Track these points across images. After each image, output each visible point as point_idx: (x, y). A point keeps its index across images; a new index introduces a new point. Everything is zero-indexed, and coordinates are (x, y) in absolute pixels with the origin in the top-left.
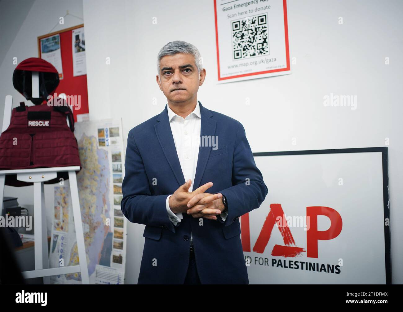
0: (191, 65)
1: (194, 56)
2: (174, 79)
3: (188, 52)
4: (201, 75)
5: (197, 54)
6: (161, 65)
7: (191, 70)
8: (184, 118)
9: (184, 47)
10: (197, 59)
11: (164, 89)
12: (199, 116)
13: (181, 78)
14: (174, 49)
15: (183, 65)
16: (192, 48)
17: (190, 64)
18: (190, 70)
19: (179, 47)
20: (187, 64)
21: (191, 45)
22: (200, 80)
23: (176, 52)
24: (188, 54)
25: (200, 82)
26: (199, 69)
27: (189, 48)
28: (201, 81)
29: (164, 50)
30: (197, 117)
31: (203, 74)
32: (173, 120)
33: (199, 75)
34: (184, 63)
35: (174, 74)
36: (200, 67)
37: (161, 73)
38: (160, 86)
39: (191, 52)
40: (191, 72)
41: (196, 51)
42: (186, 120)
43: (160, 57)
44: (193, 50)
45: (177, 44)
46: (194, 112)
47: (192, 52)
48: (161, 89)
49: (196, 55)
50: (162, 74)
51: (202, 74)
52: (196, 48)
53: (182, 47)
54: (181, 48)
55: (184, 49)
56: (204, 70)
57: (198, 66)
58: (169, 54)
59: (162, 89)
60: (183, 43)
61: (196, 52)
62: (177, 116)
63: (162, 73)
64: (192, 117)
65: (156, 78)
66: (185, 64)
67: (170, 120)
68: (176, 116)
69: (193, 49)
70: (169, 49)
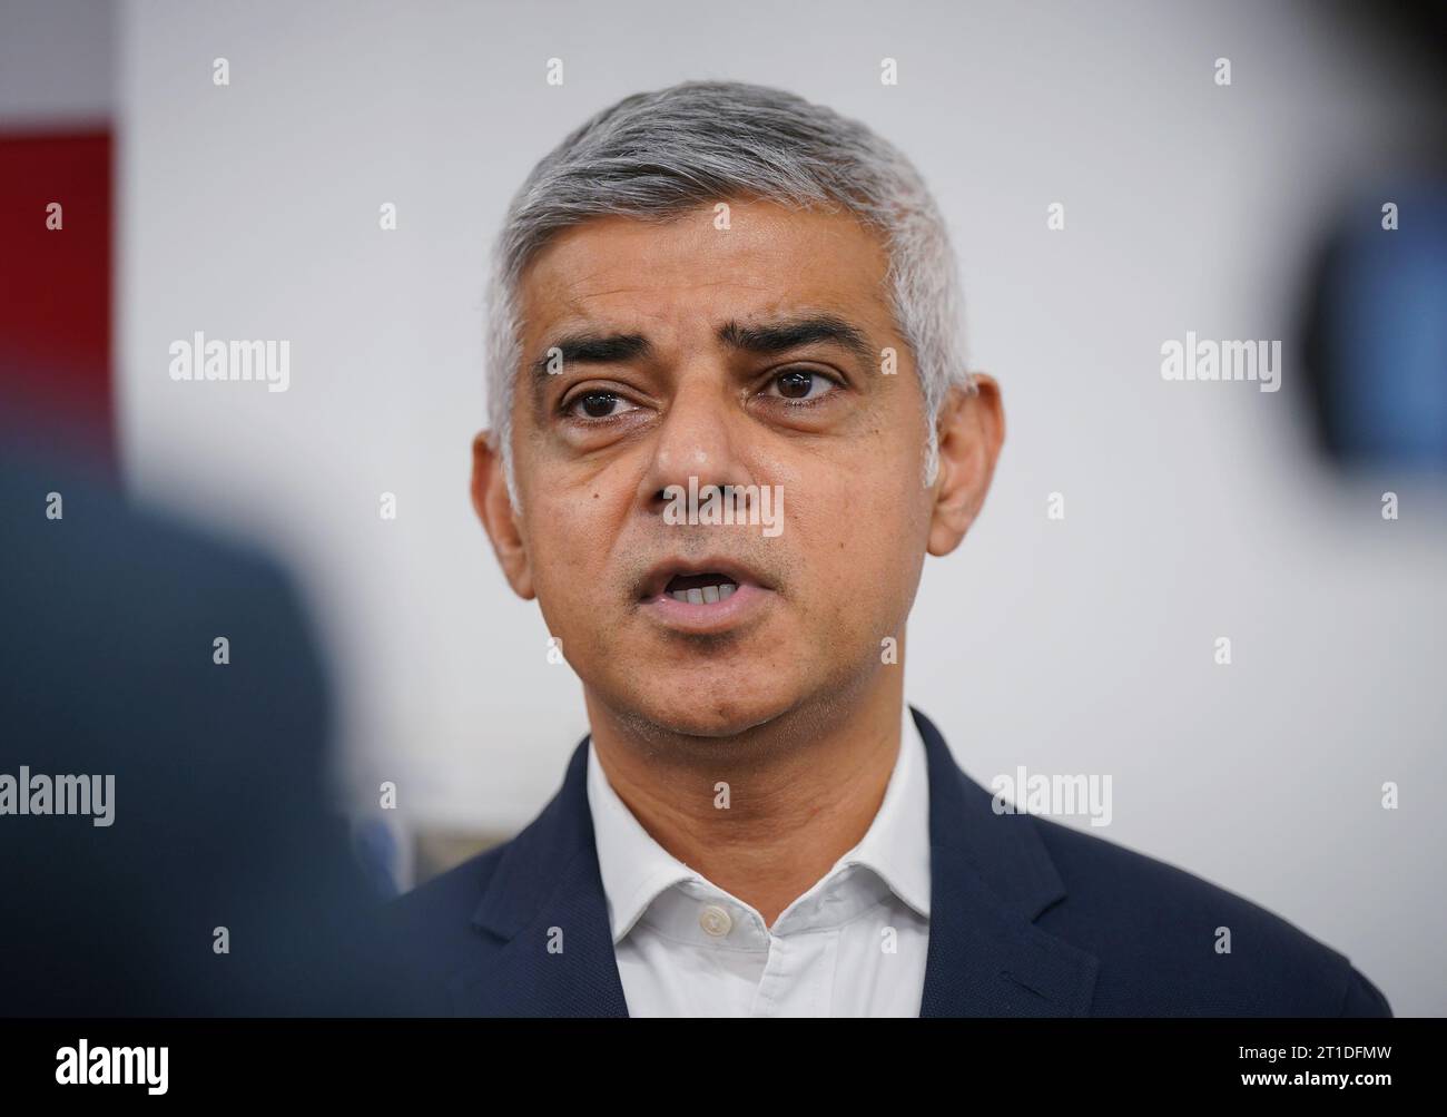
0: (851, 320)
1: (878, 232)
2: (664, 456)
3: (816, 193)
4: (947, 442)
5: (911, 219)
6: (531, 321)
7: (842, 382)
8: (770, 917)
9: (780, 143)
10: (914, 265)
11: (558, 574)
12: (918, 894)
13: (734, 454)
14: (684, 154)
15: (764, 320)
16: (861, 155)
17: (833, 313)
18: (834, 381)
19: (732, 133)
20: (806, 312)
21: (857, 131)
22: (943, 499)
23: (704, 189)
24: (816, 208)
25: (936, 514)
26: (929, 373)
27: (835, 152)
28: (946, 508)
29: (576, 165)
30: (894, 905)
31: (967, 428)
32: (646, 923)
33: (934, 440)
34: (771, 308)
35: (665, 415)
36: (940, 354)
37: (529, 402)
38: (506, 550)
39: (853, 192)
40: (846, 402)
41: (906, 189)
42: (787, 945)
43: (532, 239)
44: (873, 179)
45: (716, 107)
46: (868, 852)
47: (864, 199)
48: (513, 580)
49: (906, 235)
50: (539, 421)
51: (955, 430)
52: (904, 162)
53: (762, 138)
54: (745, 145)
55: (783, 159)
56: (988, 393)
57: (921, 347)
58: (620, 204)
59: (527, 577)
60: (775, 101)
61: (903, 199)
62: (702, 885)
63: (539, 398)
64: (847, 902)
65: (465, 462)
66: (786, 317)
67: (620, 925)
68: (684, 883)
69: (874, 164)
70: (630, 152)
